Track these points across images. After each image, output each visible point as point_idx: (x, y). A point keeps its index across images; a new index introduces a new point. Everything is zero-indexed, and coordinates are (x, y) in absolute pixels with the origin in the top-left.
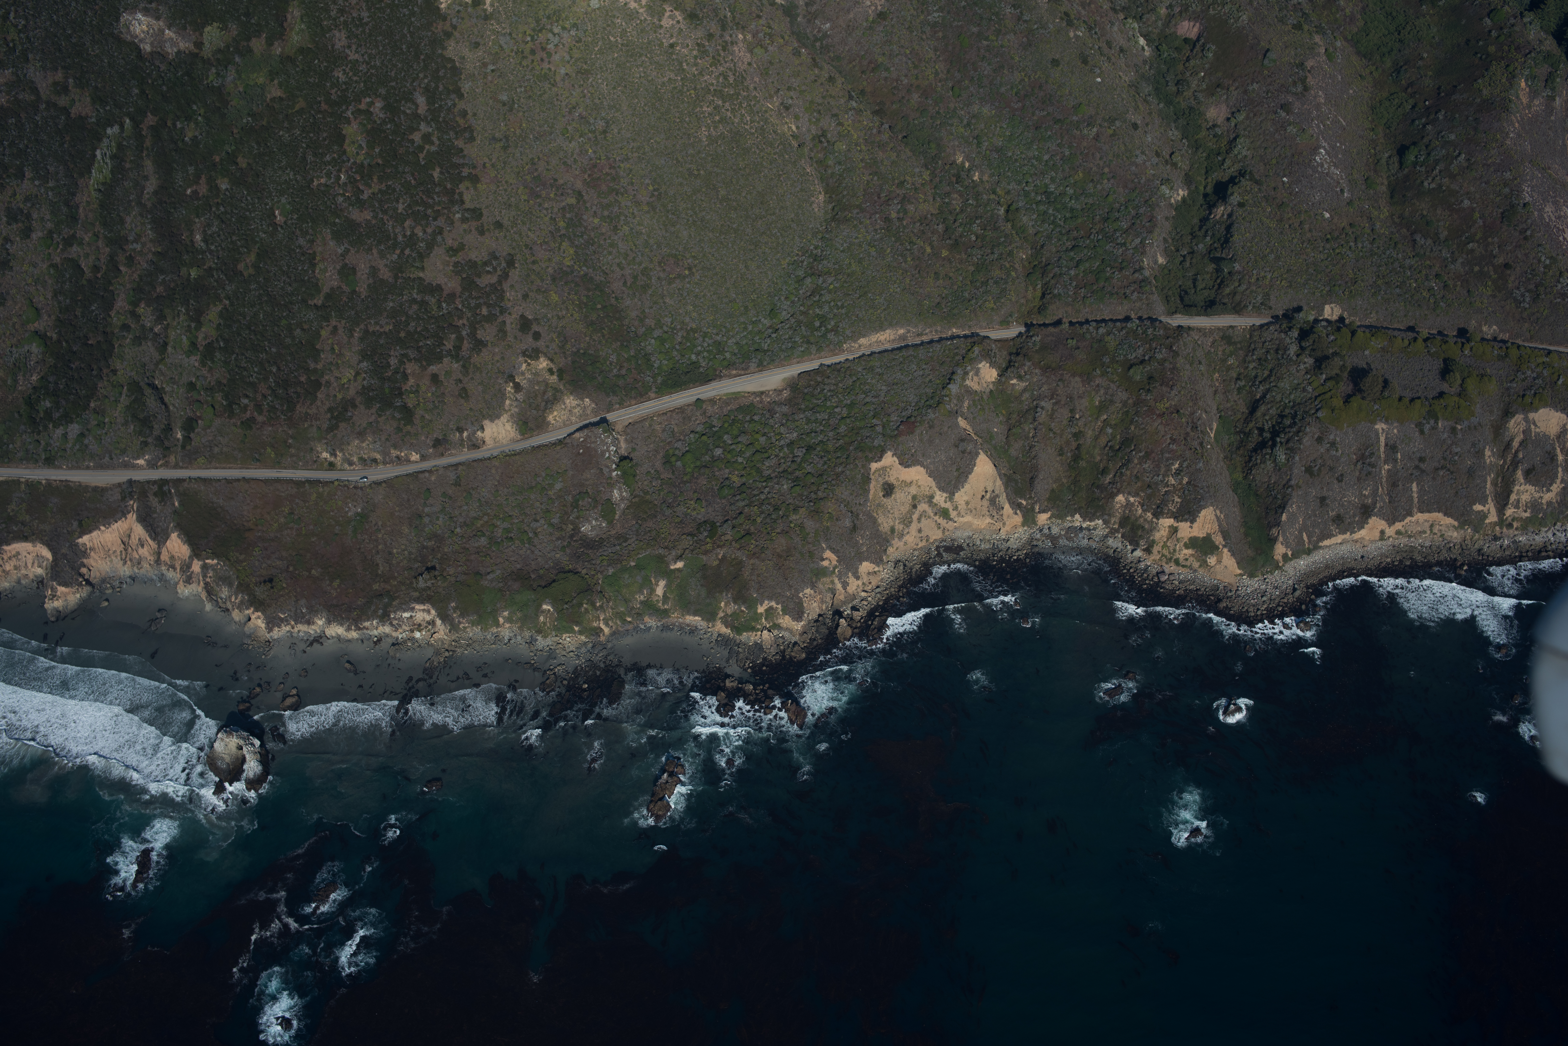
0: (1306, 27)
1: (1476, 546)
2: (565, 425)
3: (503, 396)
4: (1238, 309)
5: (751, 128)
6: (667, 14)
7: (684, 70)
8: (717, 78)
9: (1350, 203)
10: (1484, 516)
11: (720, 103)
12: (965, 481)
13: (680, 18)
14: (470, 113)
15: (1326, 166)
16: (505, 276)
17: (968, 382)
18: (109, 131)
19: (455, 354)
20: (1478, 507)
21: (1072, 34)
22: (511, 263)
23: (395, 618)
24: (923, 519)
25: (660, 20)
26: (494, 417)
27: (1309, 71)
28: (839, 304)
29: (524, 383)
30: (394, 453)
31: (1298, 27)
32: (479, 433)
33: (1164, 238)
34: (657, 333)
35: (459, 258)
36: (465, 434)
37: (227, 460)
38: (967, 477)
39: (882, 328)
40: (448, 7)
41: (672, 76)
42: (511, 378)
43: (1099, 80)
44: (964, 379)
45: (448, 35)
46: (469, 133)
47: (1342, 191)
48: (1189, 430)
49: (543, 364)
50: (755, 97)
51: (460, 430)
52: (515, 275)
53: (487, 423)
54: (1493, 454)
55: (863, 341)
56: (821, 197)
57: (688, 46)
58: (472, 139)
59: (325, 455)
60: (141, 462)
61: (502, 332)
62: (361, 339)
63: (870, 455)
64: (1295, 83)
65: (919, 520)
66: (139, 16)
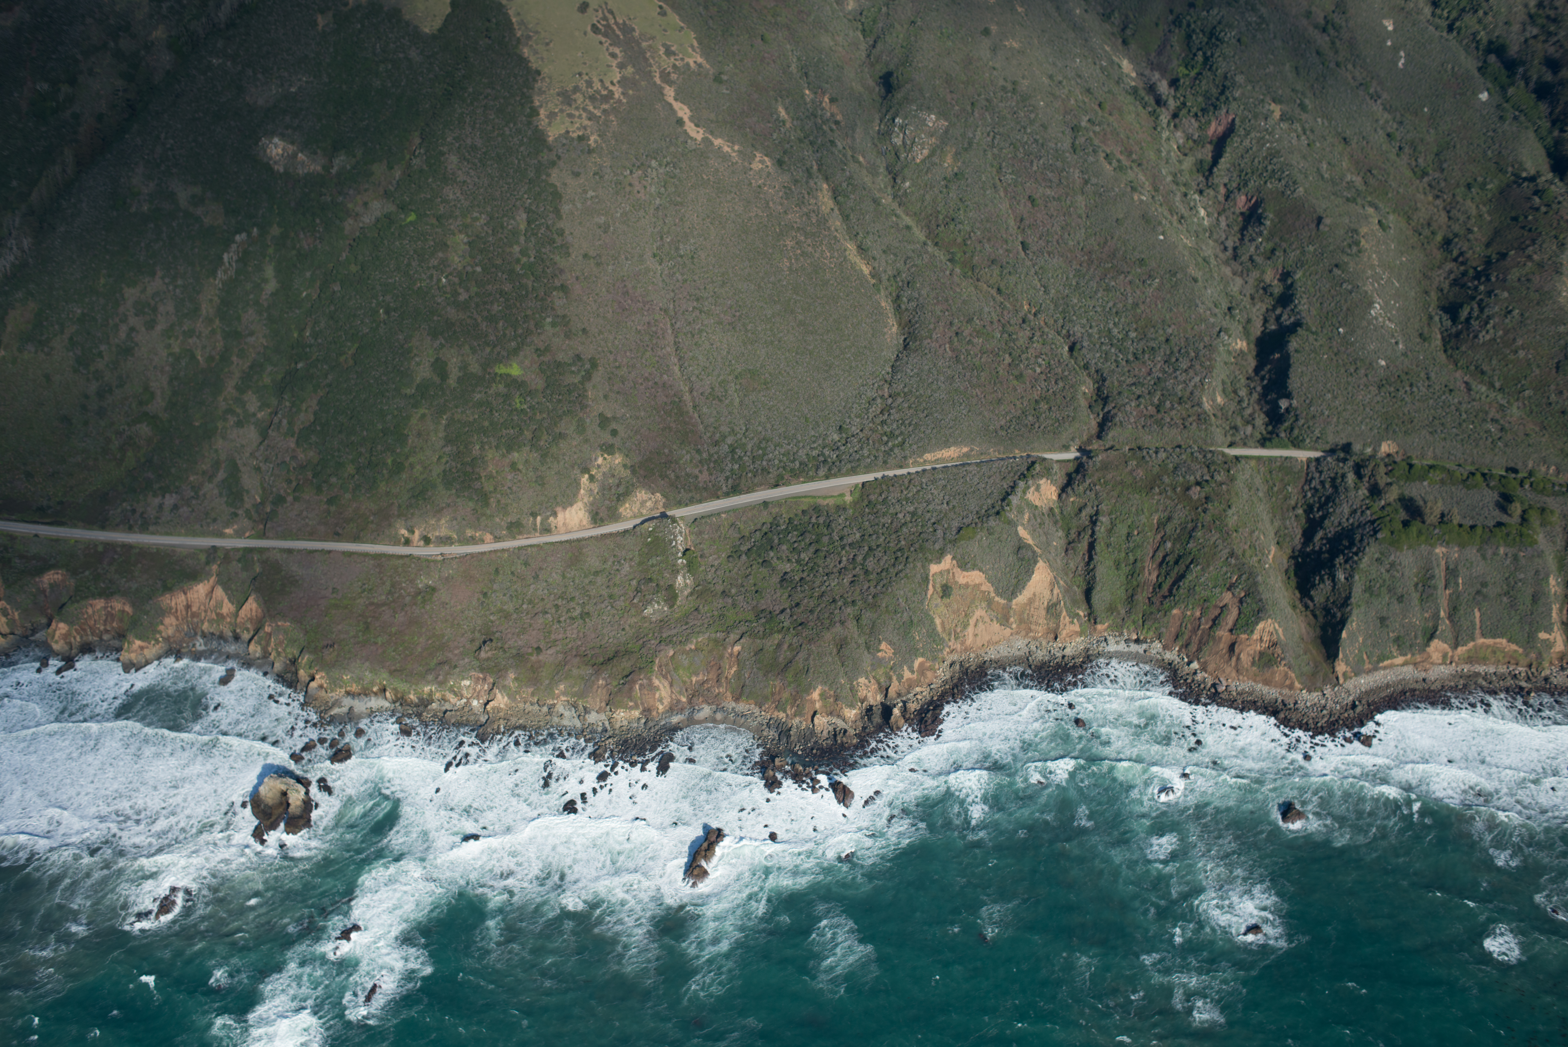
0: (1359, 201)
1: (1543, 674)
2: (635, 517)
3: (577, 485)
4: (1295, 443)
5: (831, 263)
6: (758, 159)
7: (770, 208)
8: (801, 217)
9: (1405, 354)
10: (1549, 645)
11: (802, 238)
12: (1023, 588)
13: (769, 164)
14: (567, 232)
15: (1381, 319)
16: (588, 377)
17: (1029, 496)
18: (237, 238)
19: (534, 444)
20: (1543, 635)
21: (1136, 197)
22: (594, 364)
23: (454, 685)
24: (980, 624)
25: (750, 164)
26: (567, 504)
27: (1363, 237)
28: (907, 421)
29: (599, 476)
30: (469, 533)
31: (1352, 200)
32: (551, 519)
33: (1223, 381)
34: (730, 439)
35: (547, 358)
36: (539, 519)
37: (309, 532)
38: (1025, 584)
39: (947, 444)
40: (556, 140)
41: (759, 212)
42: (587, 469)
43: (1161, 237)
44: (1024, 493)
45: (553, 164)
46: (565, 250)
47: (1397, 343)
48: (1247, 547)
49: (618, 459)
50: (835, 237)
51: (534, 515)
52: (598, 376)
53: (559, 509)
54: (1558, 584)
55: (928, 456)
56: (895, 329)
57: (775, 187)
58: (567, 254)
59: (403, 531)
60: (228, 531)
61: (581, 426)
62: (447, 426)
63: (930, 558)
64: (1350, 246)
65: (977, 624)
66: (276, 140)
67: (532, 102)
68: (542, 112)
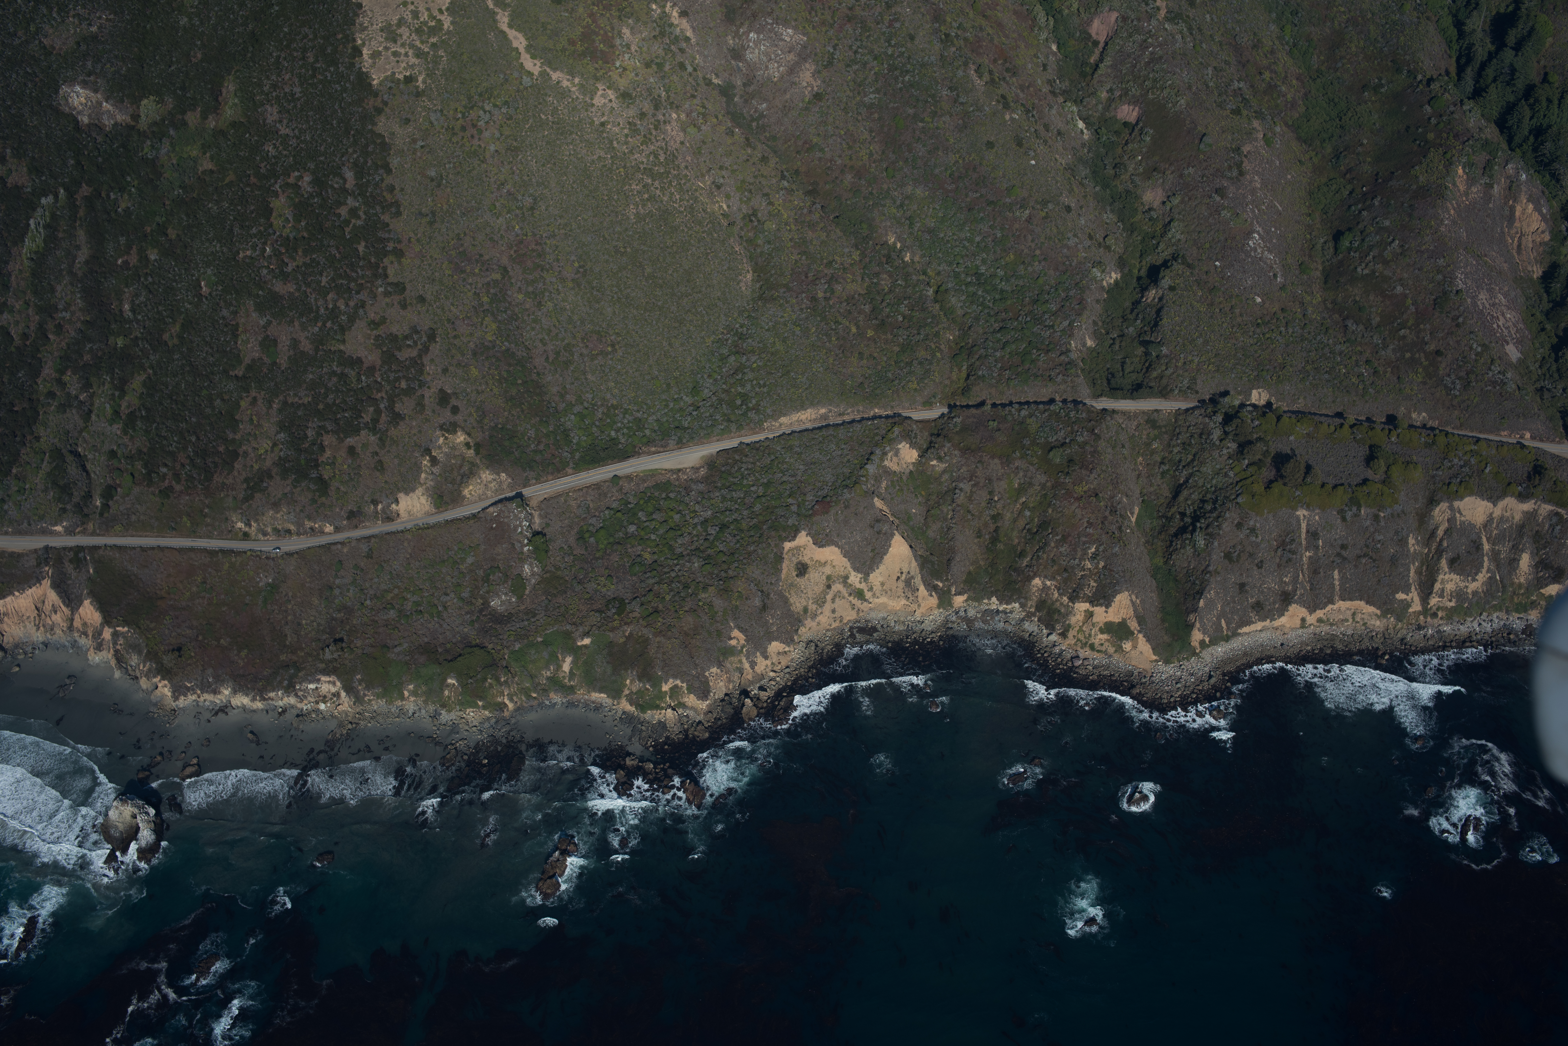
0: (1245, 112)
1: (1399, 635)
2: (481, 499)
3: (418, 469)
4: (1164, 393)
5: (680, 206)
6: (600, 93)
7: (614, 148)
8: (648, 156)
9: (1283, 288)
10: (1407, 605)
11: (650, 181)
12: (880, 562)
13: (612, 97)
14: (398, 189)
15: (1259, 251)
16: (426, 349)
17: (886, 463)
18: (43, 201)
19: (373, 427)
20: (1401, 596)
21: (1007, 117)
22: (432, 337)
23: (300, 690)
24: (837, 600)
25: (592, 99)
26: (409, 490)
27: (1246, 156)
28: (762, 382)
29: (441, 457)
30: (308, 524)
31: (1237, 112)
32: (394, 506)
33: (1094, 321)
34: (577, 409)
35: (381, 331)
36: (380, 507)
37: (143, 528)
38: (882, 558)
39: (803, 407)
40: (380, 84)
41: (602, 154)
42: (428, 451)
43: (1033, 162)
44: (882, 460)
45: (379, 111)
46: (396, 208)
47: (1275, 276)
48: (1107, 513)
49: (461, 438)
50: (686, 176)
51: (375, 502)
52: (435, 349)
53: (401, 496)
54: (1418, 542)
55: (783, 420)
56: (749, 276)
57: (619, 124)
58: (398, 214)
59: (240, 525)
60: (59, 528)
61: (420, 405)
62: (280, 411)
63: (784, 535)
64: (1230, 167)
65: (833, 600)
66: (78, 88)
67: (354, 40)
68: (365, 51)
